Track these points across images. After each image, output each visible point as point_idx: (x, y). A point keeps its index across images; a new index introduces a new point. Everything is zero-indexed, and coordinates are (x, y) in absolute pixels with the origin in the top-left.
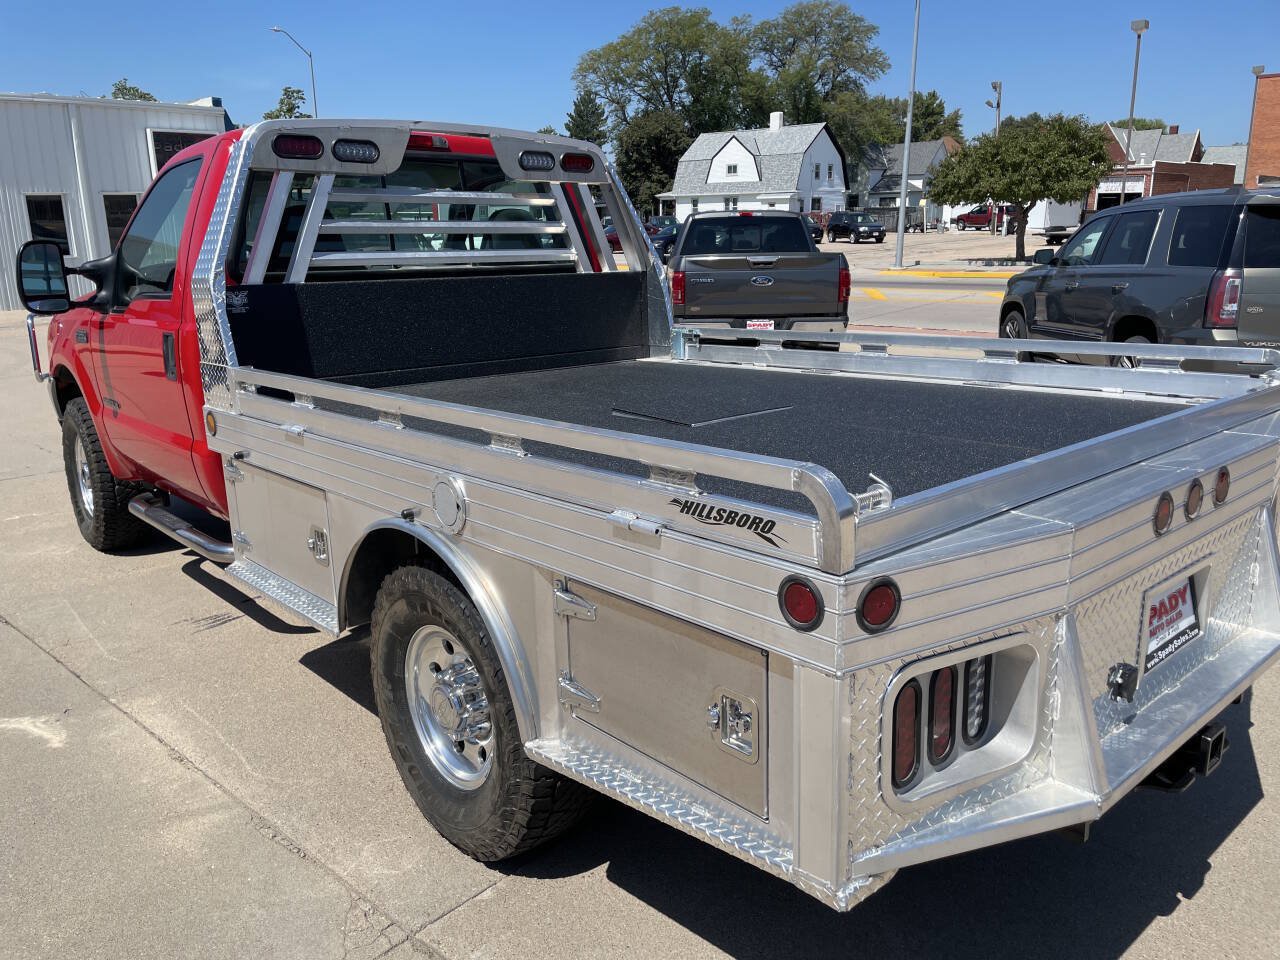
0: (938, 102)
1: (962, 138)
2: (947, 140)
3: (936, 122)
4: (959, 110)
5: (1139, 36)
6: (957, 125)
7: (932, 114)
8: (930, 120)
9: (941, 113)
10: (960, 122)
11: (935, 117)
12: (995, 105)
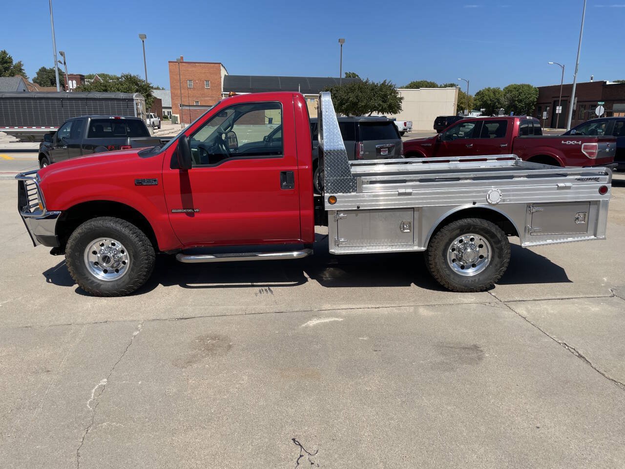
0: (8, 56)
1: (26, 76)
2: (18, 78)
3: (10, 66)
4: (21, 62)
5: (143, 41)
6: (21, 69)
7: (6, 62)
8: (5, 65)
9: (11, 62)
10: (22, 68)
11: (8, 64)
12: (63, 63)
